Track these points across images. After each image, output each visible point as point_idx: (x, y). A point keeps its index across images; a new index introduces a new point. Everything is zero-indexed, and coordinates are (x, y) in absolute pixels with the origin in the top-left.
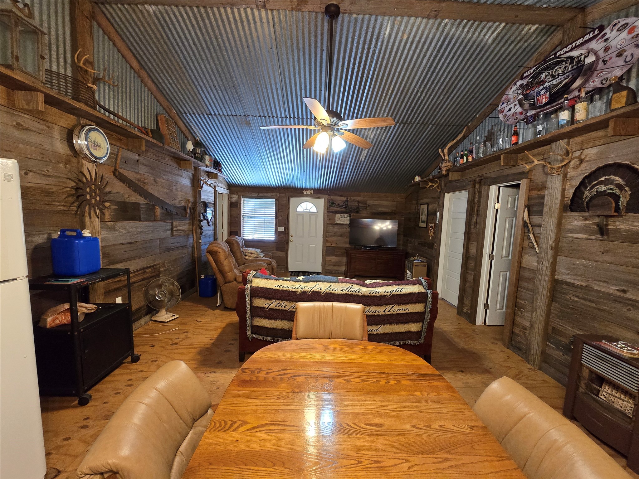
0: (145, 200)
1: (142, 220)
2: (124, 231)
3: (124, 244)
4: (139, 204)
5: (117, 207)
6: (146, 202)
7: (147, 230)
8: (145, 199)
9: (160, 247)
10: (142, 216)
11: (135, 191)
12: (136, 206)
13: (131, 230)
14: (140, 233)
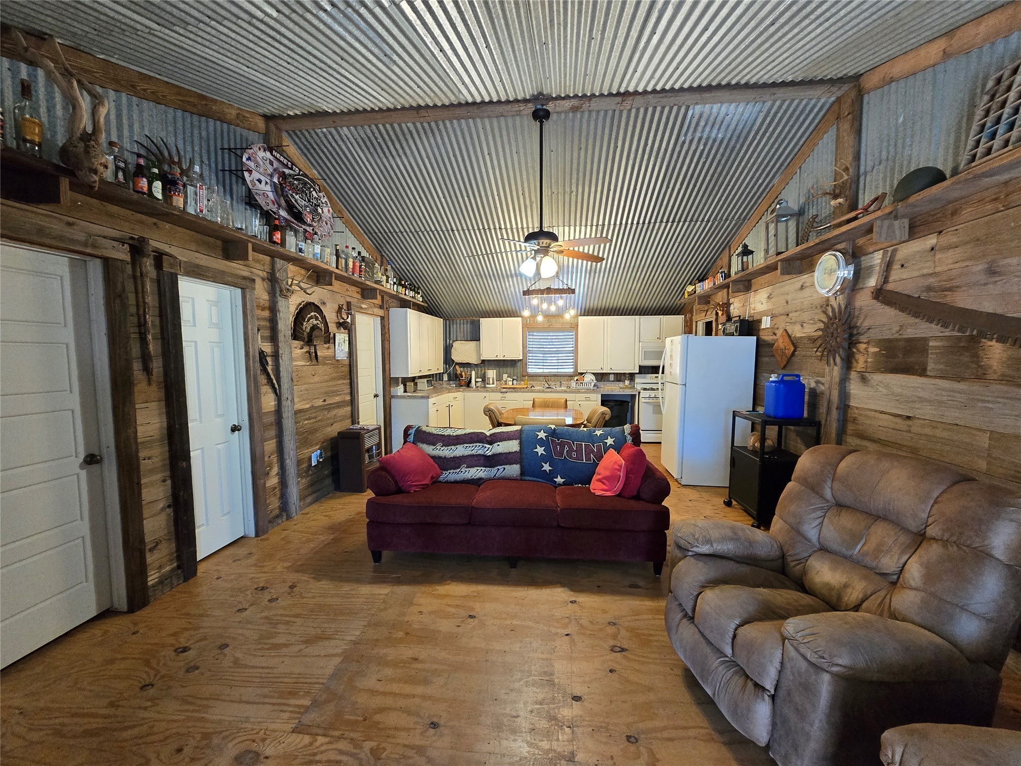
0: (943, 329)
1: (928, 373)
2: (885, 391)
3: (882, 412)
4: (925, 340)
5: (878, 350)
6: (947, 334)
7: (945, 398)
8: (945, 325)
9: (989, 455)
10: (931, 366)
11: (916, 315)
12: (916, 346)
13: (900, 390)
14: (922, 402)
